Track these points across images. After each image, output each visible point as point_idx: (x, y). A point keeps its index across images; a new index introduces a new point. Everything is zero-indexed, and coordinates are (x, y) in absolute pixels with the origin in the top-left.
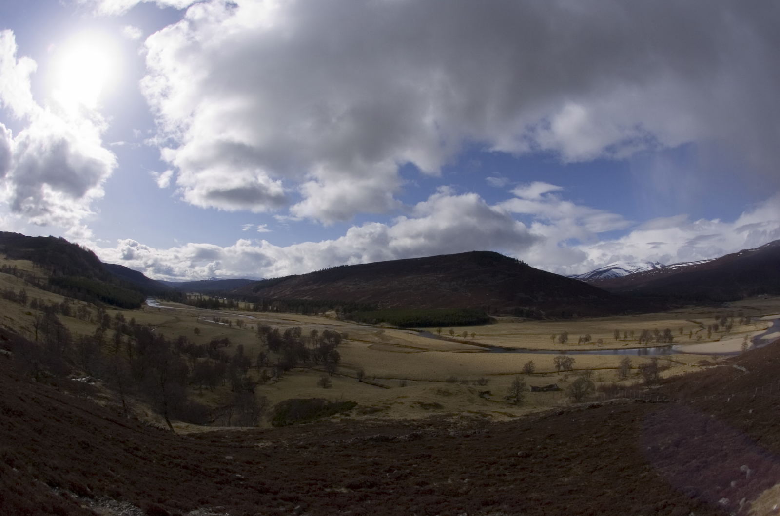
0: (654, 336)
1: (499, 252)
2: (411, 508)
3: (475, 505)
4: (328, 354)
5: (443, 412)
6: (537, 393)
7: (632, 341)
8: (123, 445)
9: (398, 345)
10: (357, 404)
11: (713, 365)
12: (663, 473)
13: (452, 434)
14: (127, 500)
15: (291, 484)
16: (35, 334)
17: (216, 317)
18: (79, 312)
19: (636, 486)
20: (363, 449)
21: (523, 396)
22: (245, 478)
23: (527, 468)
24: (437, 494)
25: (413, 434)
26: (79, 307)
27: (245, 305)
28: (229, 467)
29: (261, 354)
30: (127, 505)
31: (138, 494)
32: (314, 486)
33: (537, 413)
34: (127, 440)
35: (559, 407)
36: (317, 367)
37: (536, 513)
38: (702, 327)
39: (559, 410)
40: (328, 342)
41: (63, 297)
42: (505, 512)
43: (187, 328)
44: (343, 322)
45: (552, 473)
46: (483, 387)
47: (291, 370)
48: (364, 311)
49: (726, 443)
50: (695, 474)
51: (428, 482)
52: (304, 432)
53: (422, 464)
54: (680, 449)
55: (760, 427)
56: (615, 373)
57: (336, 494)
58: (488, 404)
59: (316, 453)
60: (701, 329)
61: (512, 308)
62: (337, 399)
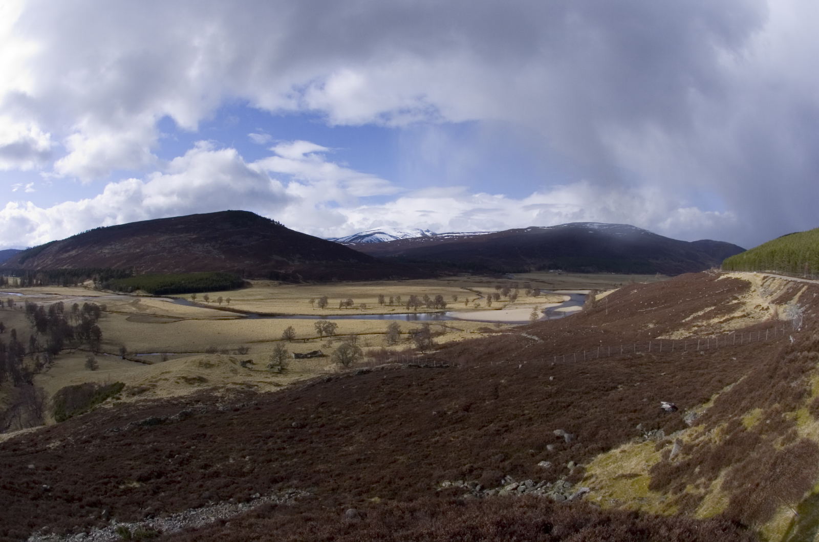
0: (424, 302)
1: (255, 212)
2: (204, 495)
3: (264, 483)
4: (90, 330)
5: (209, 386)
6: (301, 360)
7: (399, 306)
9: (155, 315)
10: (123, 385)
11: (496, 332)
12: (458, 438)
13: (221, 408)
15: (89, 486)
19: (430, 451)
20: (141, 435)
21: (286, 364)
22: (51, 488)
23: (306, 439)
24: (223, 476)
25: (183, 413)
27: (14, 281)
28: (35, 478)
29: (32, 336)
32: (109, 485)
33: (303, 381)
35: (326, 374)
36: (82, 347)
37: (329, 486)
38: (481, 296)
39: (327, 377)
40: (89, 317)
42: (297, 488)
44: (101, 292)
45: (333, 443)
46: (244, 356)
47: (60, 353)
48: (120, 278)
49: (527, 408)
50: (497, 438)
51: (211, 464)
52: (84, 424)
53: (200, 445)
54: (471, 413)
55: (568, 393)
56: (383, 338)
57: (129, 490)
58: (252, 374)
59: (99, 446)
60: (478, 297)
61: (267, 271)
62: (105, 382)
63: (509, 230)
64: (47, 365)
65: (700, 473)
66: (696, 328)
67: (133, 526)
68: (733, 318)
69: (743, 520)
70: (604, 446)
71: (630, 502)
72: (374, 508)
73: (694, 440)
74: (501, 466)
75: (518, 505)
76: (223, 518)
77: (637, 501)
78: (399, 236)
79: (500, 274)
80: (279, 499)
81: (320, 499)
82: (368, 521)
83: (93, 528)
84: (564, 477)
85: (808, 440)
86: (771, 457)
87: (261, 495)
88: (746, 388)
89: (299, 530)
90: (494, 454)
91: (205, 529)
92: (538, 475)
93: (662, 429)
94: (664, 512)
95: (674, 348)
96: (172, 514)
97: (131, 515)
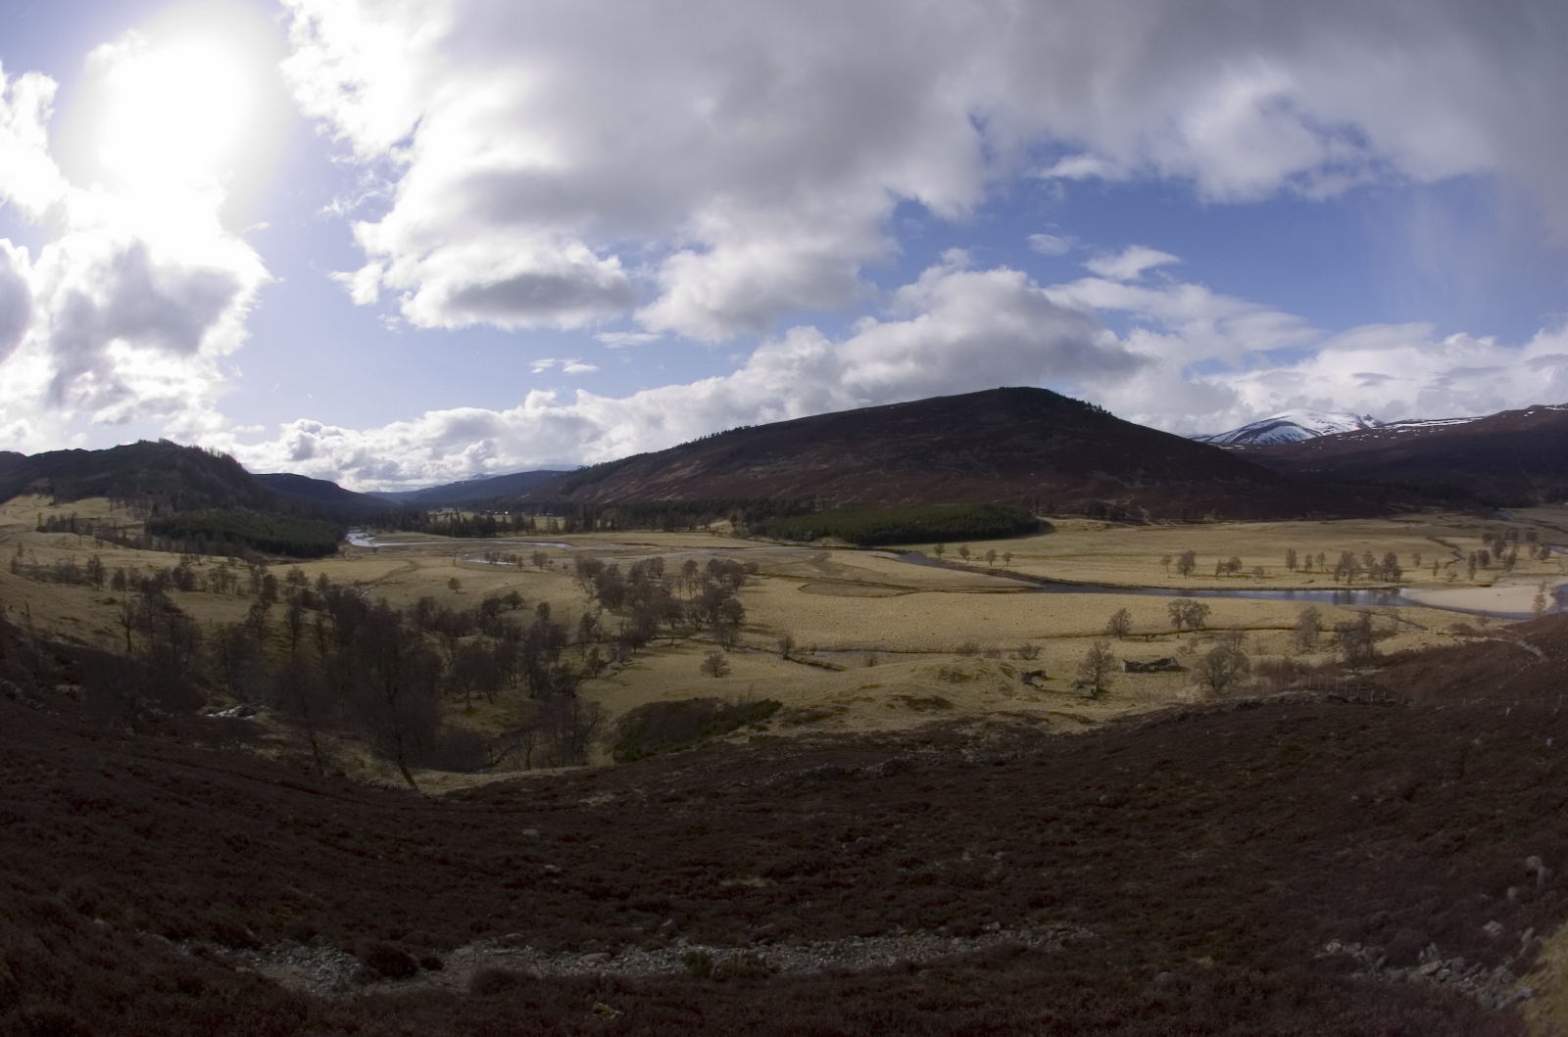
0: (1364, 566)
1: (1052, 390)
2: (889, 916)
3: (1015, 905)
4: (720, 607)
5: (951, 714)
6: (1137, 675)
7: (1322, 573)
8: (315, 831)
9: (859, 583)
10: (778, 705)
11: (1479, 635)
12: (1381, 853)
13: (970, 759)
14: (328, 942)
15: (654, 876)
16: (126, 639)
17: (491, 553)
18: (213, 580)
19: (1328, 876)
20: (796, 796)
21: (1108, 681)
22: (564, 871)
23: (1116, 830)
24: (941, 883)
25: (893, 762)
26: (213, 570)
27: (548, 523)
28: (530, 851)
29: (587, 617)
30: (328, 953)
31: (350, 927)
32: (700, 878)
33: (1136, 716)
34: (325, 821)
35: (1179, 704)
36: (699, 636)
37: (1134, 923)
38: (1457, 555)
39: (1180, 710)
40: (719, 583)
41: (178, 555)
42: (1074, 921)
43: (434, 581)
44: (746, 542)
45: (1166, 841)
46: (1029, 662)
47: (647, 644)
48: (788, 516)
49: (1502, 802)
50: (1441, 861)
51: (923, 859)
52: (675, 769)
53: (912, 823)
54: (1414, 806)
56: (1290, 638)
57: (742, 890)
58: (1040, 697)
59: (702, 809)
60: (1456, 558)
61: (1082, 501)
62: (741, 698)
63: (1500, 414)
67: (721, 953)
74: (1430, 921)
76: (915, 959)
78: (1320, 428)
79: (1491, 508)
80: (1032, 938)
81: (1109, 948)
82: (1190, 998)
83: (631, 947)
84: (1510, 961)
87: (1003, 926)
89: (1063, 1000)
90: (1428, 895)
91: (872, 975)
92: (1475, 950)
96: (812, 941)
97: (725, 934)
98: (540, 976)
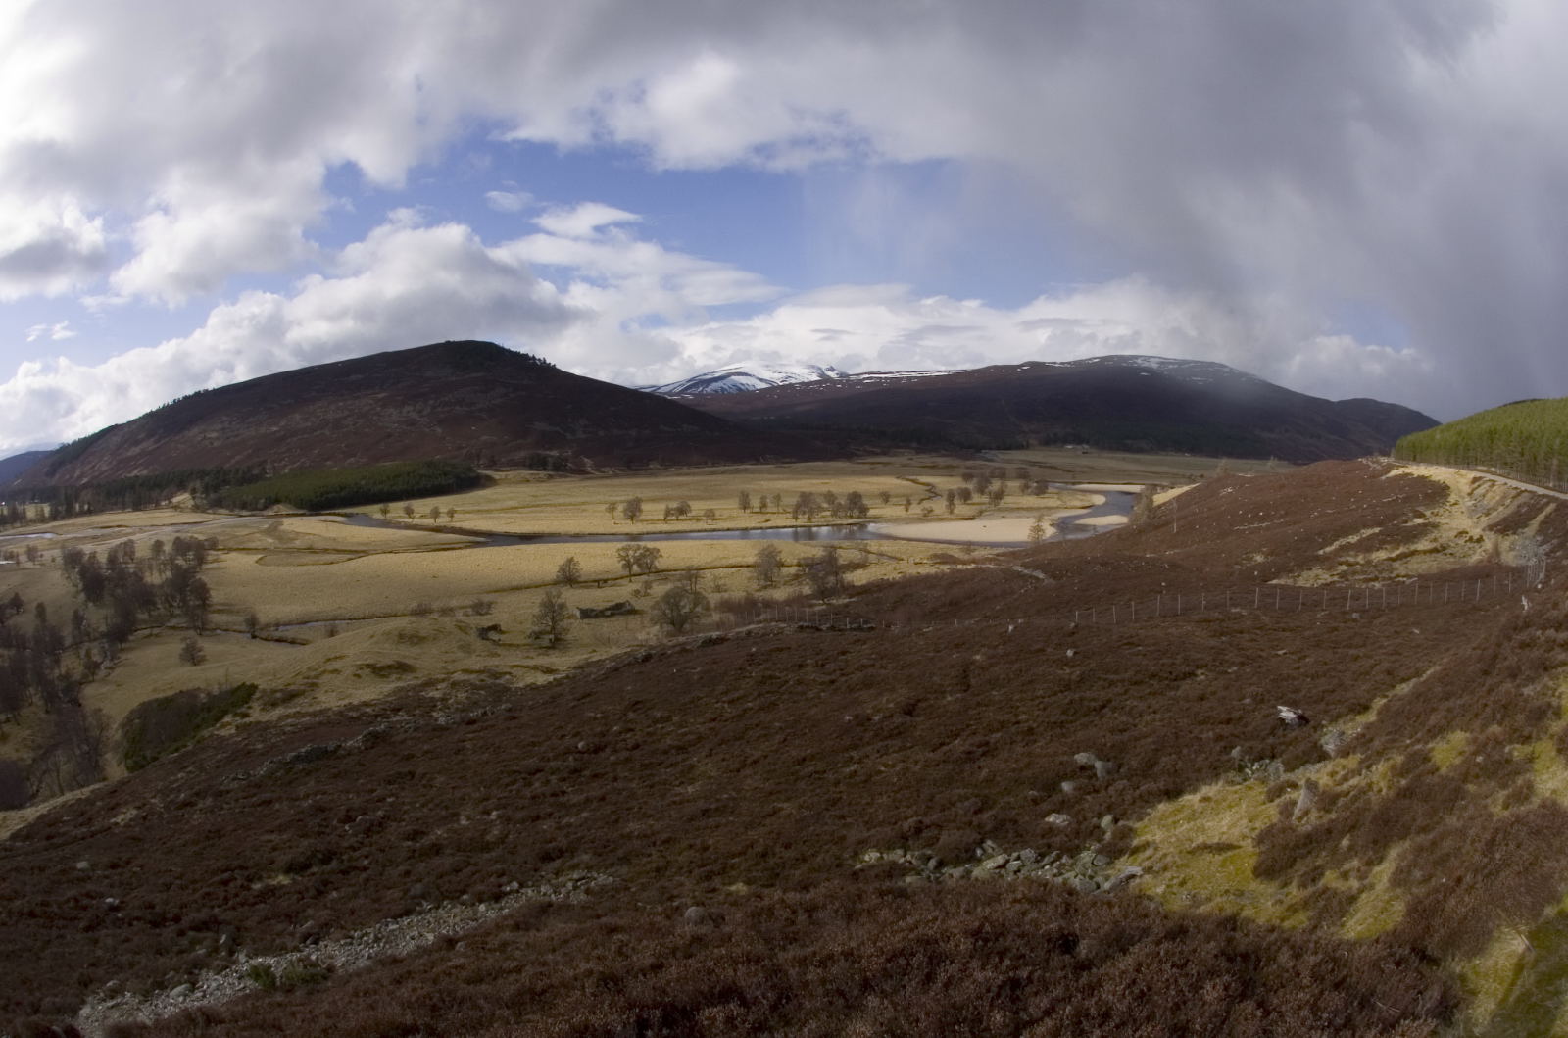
0: (825, 505)
1: (493, 342)
2: (412, 892)
3: (526, 862)
4: (188, 589)
5: (417, 678)
6: (593, 621)
7: (779, 513)
9: (311, 550)
10: (254, 688)
11: (964, 563)
12: (893, 766)
13: (442, 721)
15: (195, 890)
19: (840, 792)
20: (290, 783)
21: (565, 630)
22: (122, 902)
23: (606, 774)
24: (448, 851)
25: (371, 733)
27: (37, 511)
28: (90, 887)
29: (76, 612)
32: (232, 885)
33: (598, 661)
35: (641, 646)
36: (174, 622)
37: (650, 862)
38: (932, 492)
39: (643, 652)
40: (184, 563)
42: (589, 868)
44: (205, 515)
45: (656, 779)
46: (483, 617)
47: (131, 638)
48: (242, 485)
49: (1025, 709)
50: (967, 767)
51: (424, 830)
52: (179, 771)
53: (402, 794)
54: (918, 719)
55: (1101, 682)
56: (749, 575)
57: (272, 891)
58: (499, 652)
59: (212, 811)
60: (929, 494)
61: (523, 454)
62: (219, 684)
63: (988, 368)
64: (107, 663)
65: (1351, 848)
66: (1344, 568)
67: (278, 962)
68: (1414, 553)
69: (1432, 949)
70: (1171, 787)
71: (1219, 899)
72: (735, 903)
73: (1340, 784)
74: (975, 820)
75: (1011, 897)
76: (451, 933)
77: (1232, 897)
78: (777, 378)
79: (972, 451)
80: (555, 892)
81: (633, 890)
82: (727, 929)
83: (204, 972)
84: (1095, 846)
85: (1554, 803)
86: (1484, 828)
87: (522, 885)
88: (1438, 689)
89: (596, 952)
90: (963, 798)
91: (416, 957)
92: (1045, 841)
93: (1280, 760)
94: (1282, 920)
95: (1303, 604)
96: (352, 932)
97: (274, 940)
98: (148, 1023)
